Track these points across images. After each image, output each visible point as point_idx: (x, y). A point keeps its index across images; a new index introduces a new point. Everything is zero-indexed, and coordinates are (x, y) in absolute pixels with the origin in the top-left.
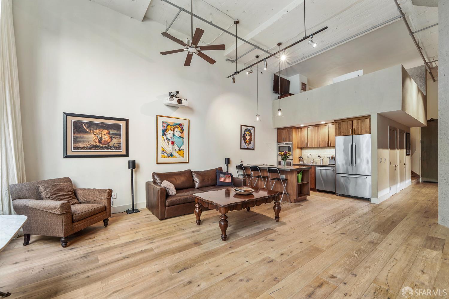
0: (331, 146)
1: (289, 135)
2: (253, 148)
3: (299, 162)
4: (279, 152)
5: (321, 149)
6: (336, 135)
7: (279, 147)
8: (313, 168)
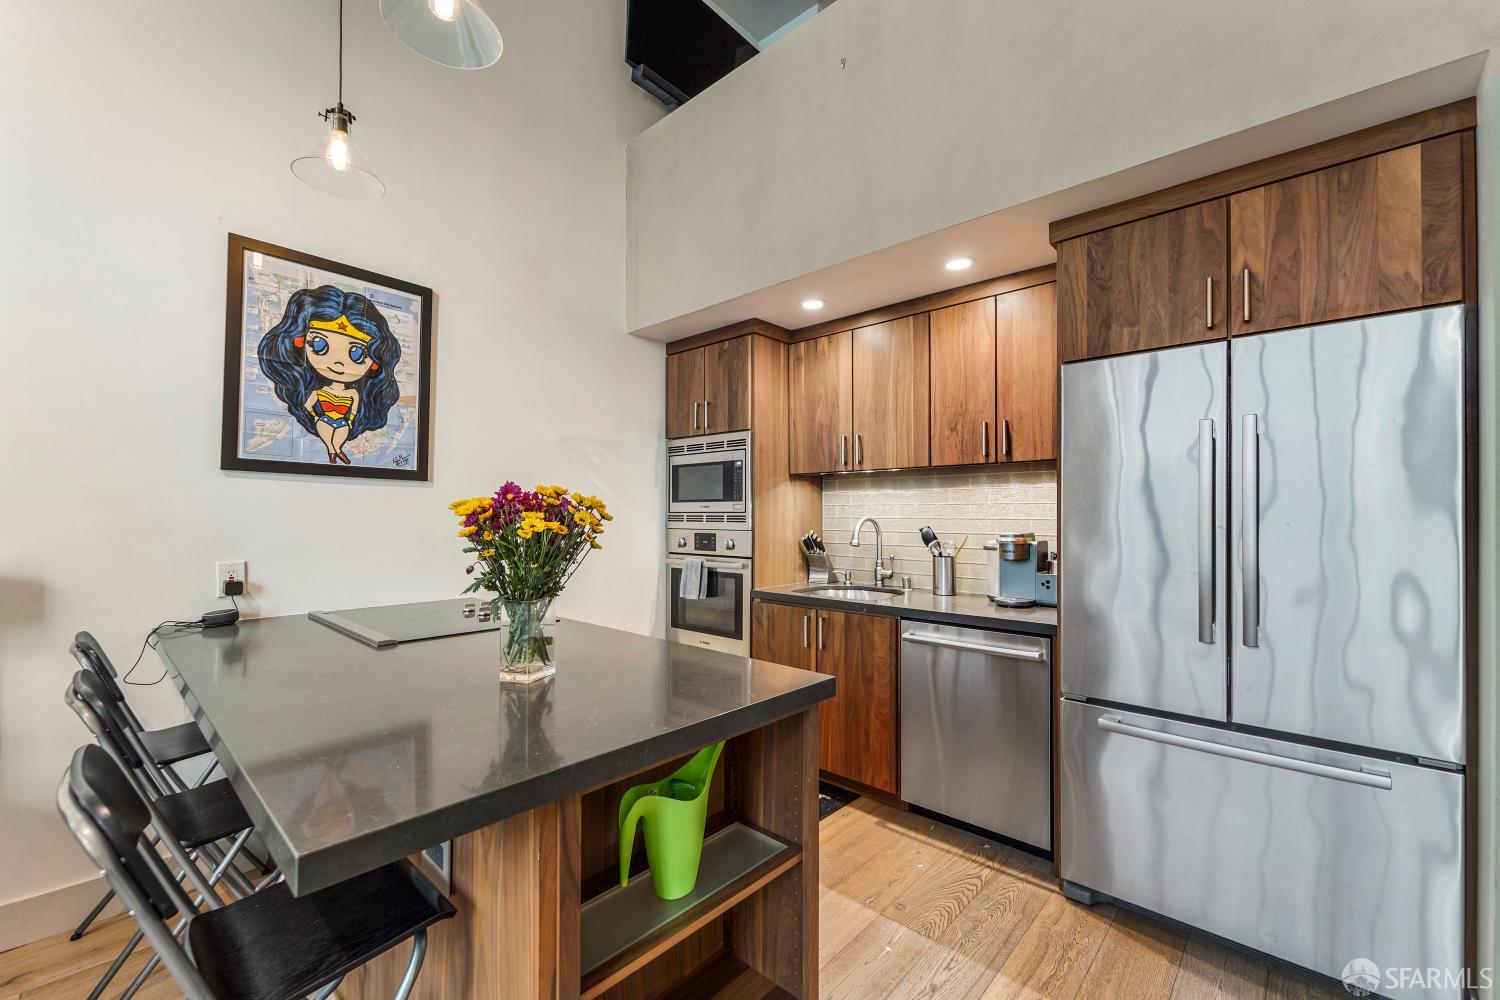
0: (1017, 456)
1: (730, 387)
2: (413, 466)
3: (802, 575)
4: (677, 507)
5: (944, 483)
6: (1068, 355)
7: (676, 469)
8: (880, 630)
